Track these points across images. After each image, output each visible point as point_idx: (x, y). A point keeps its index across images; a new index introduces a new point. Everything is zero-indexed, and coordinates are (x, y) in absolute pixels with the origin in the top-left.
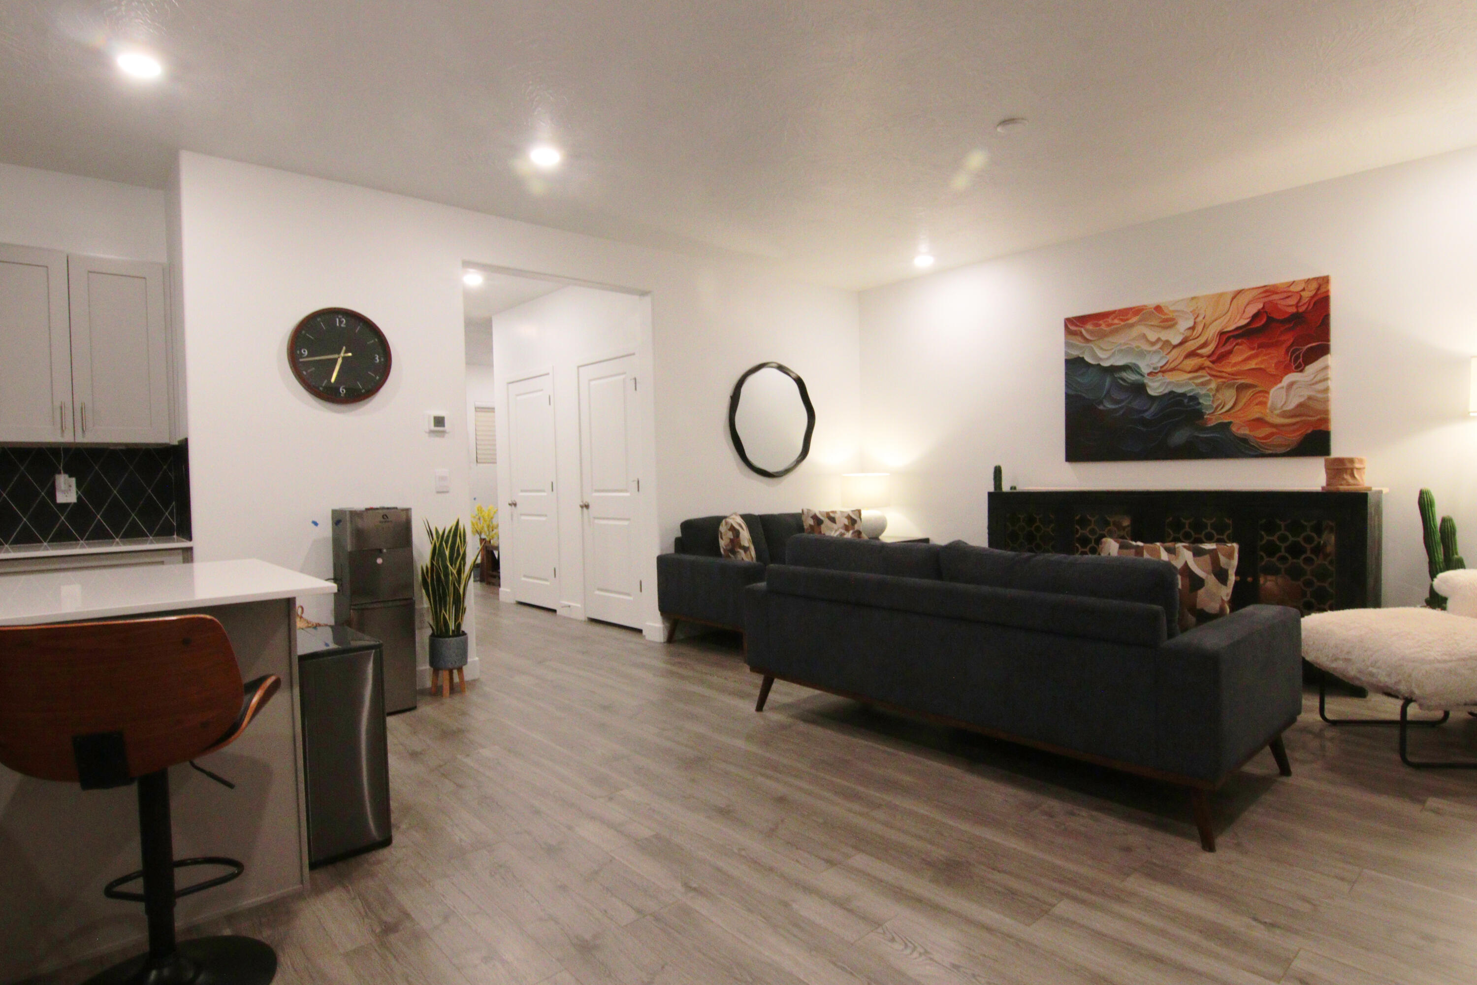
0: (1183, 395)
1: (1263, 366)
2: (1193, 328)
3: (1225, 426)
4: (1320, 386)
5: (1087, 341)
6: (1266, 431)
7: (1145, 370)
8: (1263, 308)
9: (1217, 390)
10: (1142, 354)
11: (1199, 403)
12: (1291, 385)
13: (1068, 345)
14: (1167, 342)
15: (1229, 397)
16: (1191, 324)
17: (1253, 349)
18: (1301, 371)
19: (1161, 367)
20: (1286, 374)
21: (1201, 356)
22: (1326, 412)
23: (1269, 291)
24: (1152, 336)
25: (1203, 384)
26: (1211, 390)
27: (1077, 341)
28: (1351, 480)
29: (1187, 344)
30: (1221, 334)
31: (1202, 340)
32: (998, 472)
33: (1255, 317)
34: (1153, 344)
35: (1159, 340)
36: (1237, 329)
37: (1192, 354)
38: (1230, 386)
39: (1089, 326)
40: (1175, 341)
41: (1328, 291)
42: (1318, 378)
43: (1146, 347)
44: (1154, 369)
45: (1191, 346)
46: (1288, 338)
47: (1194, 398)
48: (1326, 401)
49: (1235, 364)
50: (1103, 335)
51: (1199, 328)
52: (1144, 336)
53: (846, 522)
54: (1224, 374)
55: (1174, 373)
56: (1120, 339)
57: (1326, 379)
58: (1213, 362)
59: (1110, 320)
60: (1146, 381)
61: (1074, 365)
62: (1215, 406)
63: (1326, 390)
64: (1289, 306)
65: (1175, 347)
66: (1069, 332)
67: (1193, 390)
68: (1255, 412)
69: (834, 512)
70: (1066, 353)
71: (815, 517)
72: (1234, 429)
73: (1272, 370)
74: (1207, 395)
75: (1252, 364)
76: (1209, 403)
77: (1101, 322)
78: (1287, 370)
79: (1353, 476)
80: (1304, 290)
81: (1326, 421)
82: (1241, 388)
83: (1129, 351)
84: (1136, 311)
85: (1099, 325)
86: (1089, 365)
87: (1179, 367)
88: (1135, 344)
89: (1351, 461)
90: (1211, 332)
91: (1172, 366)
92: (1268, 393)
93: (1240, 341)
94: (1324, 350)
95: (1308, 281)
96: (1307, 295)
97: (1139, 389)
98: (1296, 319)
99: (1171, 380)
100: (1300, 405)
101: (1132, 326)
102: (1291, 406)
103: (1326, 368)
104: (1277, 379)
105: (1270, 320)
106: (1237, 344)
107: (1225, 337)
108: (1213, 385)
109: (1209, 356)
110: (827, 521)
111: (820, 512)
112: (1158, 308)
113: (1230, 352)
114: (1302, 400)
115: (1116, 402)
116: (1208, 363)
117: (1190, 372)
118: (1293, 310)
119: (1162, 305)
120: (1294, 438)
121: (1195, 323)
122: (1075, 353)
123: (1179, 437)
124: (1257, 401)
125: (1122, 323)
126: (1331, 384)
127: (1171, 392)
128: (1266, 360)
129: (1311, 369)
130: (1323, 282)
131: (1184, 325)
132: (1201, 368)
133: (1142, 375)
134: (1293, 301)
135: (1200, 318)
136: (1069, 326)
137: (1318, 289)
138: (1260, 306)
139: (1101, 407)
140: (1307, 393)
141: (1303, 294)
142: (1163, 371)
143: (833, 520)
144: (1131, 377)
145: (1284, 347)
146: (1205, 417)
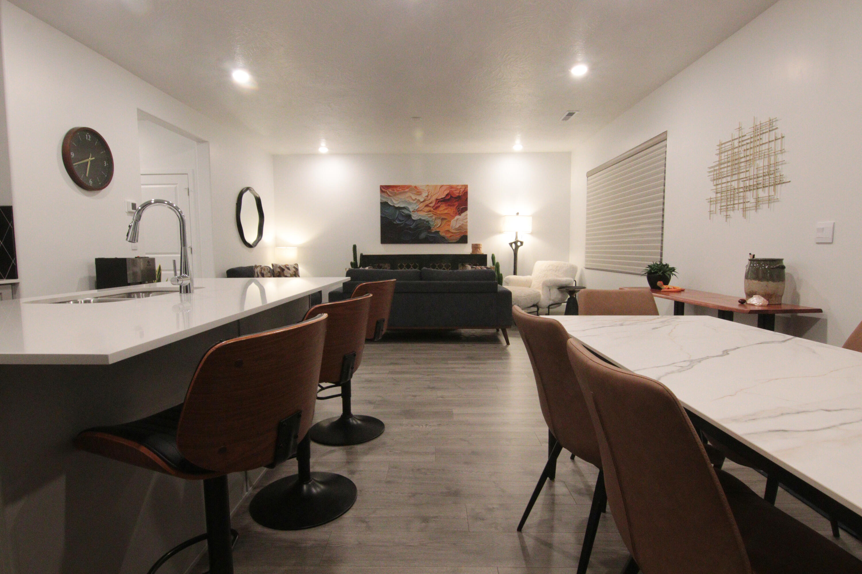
0: (424, 220)
1: (449, 212)
2: (427, 196)
3: (437, 232)
4: (465, 221)
5: (389, 196)
6: (450, 235)
7: (411, 210)
8: (449, 192)
9: (436, 219)
10: (410, 203)
11: (429, 224)
12: (457, 219)
13: (381, 196)
14: (419, 200)
15: (439, 222)
16: (427, 194)
17: (446, 206)
18: (460, 215)
19: (417, 209)
20: (456, 216)
21: (430, 207)
22: (467, 229)
23: (451, 187)
24: (414, 197)
25: (431, 217)
26: (433, 219)
27: (385, 195)
28: (479, 251)
29: (425, 202)
30: (437, 200)
31: (430, 201)
32: (355, 247)
33: (447, 195)
34: (414, 200)
35: (416, 199)
36: (442, 198)
37: (427, 206)
38: (439, 218)
39: (390, 190)
40: (422, 200)
41: (467, 190)
42: (465, 218)
43: (411, 201)
44: (415, 209)
45: (427, 202)
46: (456, 204)
47: (428, 222)
48: (467, 225)
49: (441, 211)
50: (395, 195)
51: (429, 197)
52: (411, 197)
53: (294, 269)
54: (438, 214)
55: (421, 212)
56: (403, 197)
57: (467, 219)
58: (434, 209)
59: (398, 189)
60: (412, 214)
61: (384, 205)
62: (434, 225)
63: (467, 222)
64: (456, 193)
65: (421, 202)
66: (382, 191)
67: (427, 219)
68: (447, 228)
69: (288, 265)
70: (381, 200)
71: (280, 267)
72: (441, 233)
73: (452, 214)
74: (432, 221)
75: (446, 212)
76: (433, 224)
77: (395, 189)
78: (456, 215)
79: (480, 249)
80: (461, 188)
81: (466, 232)
82: (443, 219)
83: (405, 202)
84: (408, 187)
85: (394, 190)
86: (390, 206)
87: (423, 210)
88: (407, 200)
89: (479, 245)
90: (434, 199)
91: (420, 209)
92: (450, 221)
93: (442, 203)
94: (466, 209)
95: (462, 186)
96: (462, 190)
97: (409, 216)
98: (459, 198)
99: (421, 214)
100: (460, 227)
101: (407, 192)
102: (457, 227)
103: (467, 215)
104: (453, 217)
105: (451, 197)
106: (442, 204)
107: (438, 201)
108: (434, 218)
109: (433, 207)
110: (286, 269)
111: (282, 265)
112: (416, 187)
113: (439, 206)
114: (460, 225)
115: (400, 221)
116: (432, 210)
117: (427, 212)
118: (458, 195)
119: (417, 186)
120: (458, 237)
121: (428, 195)
122: (385, 200)
123: (423, 235)
124: (448, 224)
125: (403, 191)
126: (468, 220)
127: (420, 219)
128: (451, 210)
129: (463, 214)
130: (466, 187)
131: (424, 195)
132: (430, 211)
133: (410, 212)
134: (458, 192)
135: (430, 193)
136: (382, 189)
137: (465, 189)
138: (448, 192)
139: (395, 223)
140: (461, 223)
141: (461, 190)
142: (418, 211)
143: (288, 269)
144: (406, 212)
145: (455, 207)
146: (432, 229)
